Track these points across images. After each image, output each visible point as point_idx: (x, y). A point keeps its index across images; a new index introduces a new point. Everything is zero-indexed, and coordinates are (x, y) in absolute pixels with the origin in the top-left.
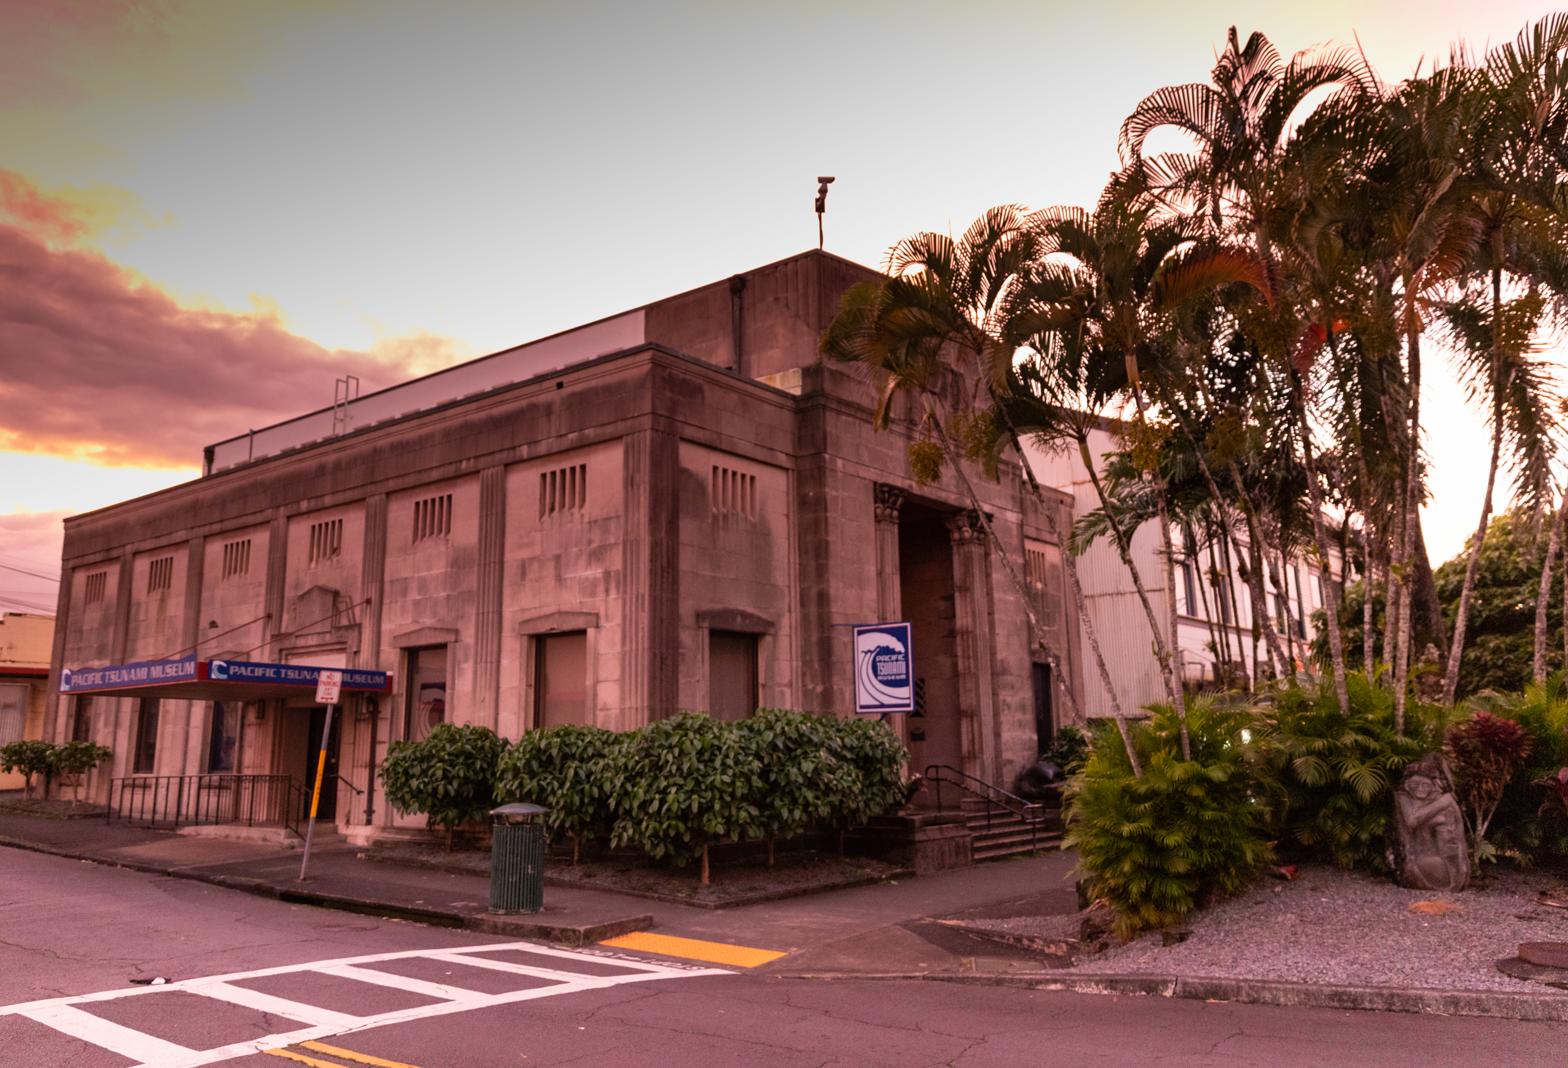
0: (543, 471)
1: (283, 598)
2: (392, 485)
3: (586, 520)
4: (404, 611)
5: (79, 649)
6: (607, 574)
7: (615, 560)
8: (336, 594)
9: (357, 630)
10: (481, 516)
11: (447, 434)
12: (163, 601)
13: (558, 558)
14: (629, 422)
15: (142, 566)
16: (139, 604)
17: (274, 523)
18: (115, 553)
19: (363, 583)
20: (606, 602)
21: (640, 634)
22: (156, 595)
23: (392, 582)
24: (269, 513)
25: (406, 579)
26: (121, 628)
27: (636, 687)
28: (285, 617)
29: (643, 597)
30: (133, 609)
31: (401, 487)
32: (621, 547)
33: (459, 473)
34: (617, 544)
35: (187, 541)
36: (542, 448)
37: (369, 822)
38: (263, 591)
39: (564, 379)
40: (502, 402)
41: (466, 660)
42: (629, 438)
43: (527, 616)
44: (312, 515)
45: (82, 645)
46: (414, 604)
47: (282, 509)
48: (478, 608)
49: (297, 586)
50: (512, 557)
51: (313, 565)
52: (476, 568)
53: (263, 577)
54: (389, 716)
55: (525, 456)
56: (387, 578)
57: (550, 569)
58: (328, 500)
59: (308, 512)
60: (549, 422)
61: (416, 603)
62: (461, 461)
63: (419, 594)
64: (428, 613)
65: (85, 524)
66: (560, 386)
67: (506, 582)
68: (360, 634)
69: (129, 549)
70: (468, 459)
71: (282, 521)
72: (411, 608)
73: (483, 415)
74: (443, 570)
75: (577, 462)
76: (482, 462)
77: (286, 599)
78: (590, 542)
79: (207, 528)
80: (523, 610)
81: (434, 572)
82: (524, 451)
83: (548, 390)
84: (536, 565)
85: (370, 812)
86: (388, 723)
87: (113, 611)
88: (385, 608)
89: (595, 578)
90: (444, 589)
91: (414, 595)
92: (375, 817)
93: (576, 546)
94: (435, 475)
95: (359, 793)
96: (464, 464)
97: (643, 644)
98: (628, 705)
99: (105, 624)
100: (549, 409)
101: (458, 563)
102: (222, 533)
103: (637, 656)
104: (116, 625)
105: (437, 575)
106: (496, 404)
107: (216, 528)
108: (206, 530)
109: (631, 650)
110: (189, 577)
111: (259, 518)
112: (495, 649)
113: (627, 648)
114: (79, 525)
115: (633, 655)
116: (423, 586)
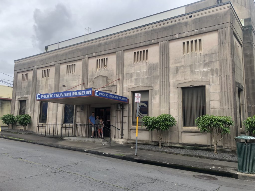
0: (184, 41)
1: (88, 79)
2: (126, 48)
3: (202, 54)
4: (131, 82)
5: (21, 92)
6: (212, 70)
7: (216, 66)
8: (107, 77)
9: (116, 87)
10: (160, 55)
11: (146, 33)
12: (47, 80)
13: (191, 66)
14: (220, 25)
15: (40, 72)
16: (39, 81)
17: (84, 59)
18: (31, 69)
19: (117, 74)
20: (212, 78)
21: (229, 87)
22: (45, 79)
23: (126, 74)
24: (82, 57)
25: (132, 73)
26: (34, 87)
27: (228, 102)
28: (89, 84)
29: (229, 76)
30: (37, 83)
31: (129, 48)
32: (218, 62)
33: (151, 43)
34: (216, 61)
35: (54, 65)
36: (184, 35)
37: (122, 138)
38: (81, 77)
39: (192, 15)
40: (168, 23)
41: (156, 95)
42: (220, 30)
43: (180, 82)
44: (96, 57)
45: (22, 91)
46: (135, 80)
47: (86, 56)
48: (161, 80)
49: (92, 75)
50: (172, 66)
51: (98, 70)
52: (159, 70)
53: (81, 73)
54: (128, 109)
55: (177, 37)
56: (124, 73)
57: (188, 69)
58: (103, 53)
59: (95, 56)
60: (187, 27)
61: (136, 80)
62: (152, 40)
63: (137, 77)
64: (141, 82)
65: (21, 61)
66: (191, 17)
67: (170, 73)
68: (117, 88)
69: (35, 67)
70: (155, 39)
71: (87, 59)
72: (134, 81)
73: (160, 27)
74: (146, 70)
75: (198, 38)
76: (160, 40)
77: (89, 79)
78: (204, 61)
79: (61, 61)
80: (178, 81)
81: (142, 71)
82: (177, 36)
83: (186, 18)
84: (182, 68)
85: (122, 135)
86: (128, 111)
87: (31, 83)
88: (124, 81)
89: (207, 71)
90: (146, 76)
91: (135, 77)
92: (124, 136)
93: (199, 62)
94: (142, 44)
95: (118, 130)
96: (153, 41)
97: (230, 89)
98: (225, 107)
99: (29, 86)
100: (186, 24)
101: (151, 68)
102: (66, 62)
103: (227, 93)
104: (32, 86)
105: (143, 72)
106: (165, 23)
107: (64, 61)
108: (61, 62)
109: (225, 92)
110: (55, 74)
111: (79, 58)
112: (168, 91)
113: (223, 90)
114: (19, 62)
115: (226, 93)
116: (138, 75)
